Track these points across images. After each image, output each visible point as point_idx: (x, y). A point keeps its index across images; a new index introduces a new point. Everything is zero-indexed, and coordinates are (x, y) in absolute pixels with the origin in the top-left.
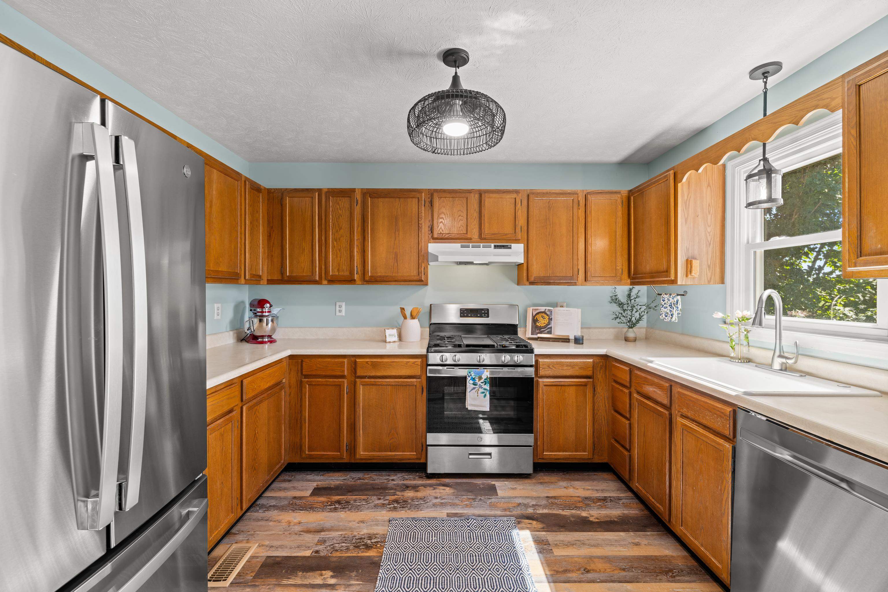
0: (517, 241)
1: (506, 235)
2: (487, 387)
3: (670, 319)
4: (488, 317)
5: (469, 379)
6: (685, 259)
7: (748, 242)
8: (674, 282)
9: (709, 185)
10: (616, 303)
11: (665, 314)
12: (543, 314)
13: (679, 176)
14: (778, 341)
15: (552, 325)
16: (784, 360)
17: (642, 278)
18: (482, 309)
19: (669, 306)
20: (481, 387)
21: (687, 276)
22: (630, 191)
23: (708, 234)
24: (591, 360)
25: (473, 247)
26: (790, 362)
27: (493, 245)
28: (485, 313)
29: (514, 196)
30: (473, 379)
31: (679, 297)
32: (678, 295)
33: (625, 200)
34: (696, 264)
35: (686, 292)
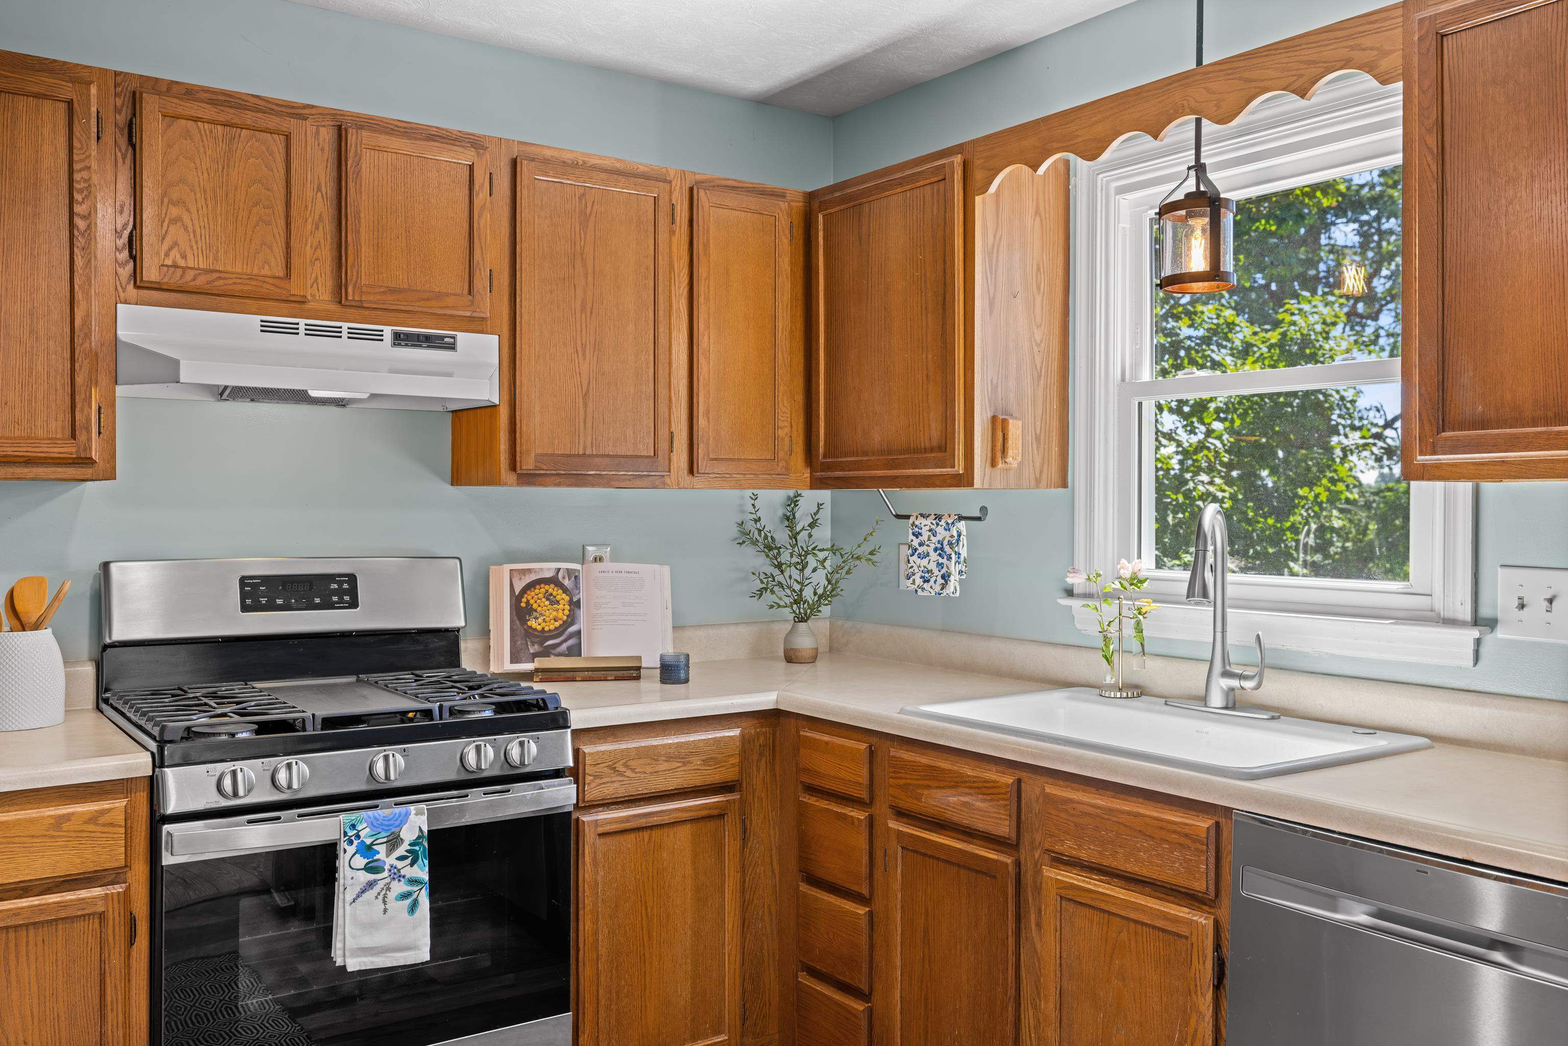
0: (476, 325)
1: (440, 296)
2: (422, 872)
3: (938, 588)
4: (354, 604)
5: (351, 850)
6: (990, 415)
7: (1123, 379)
8: (965, 480)
9: (1037, 212)
10: (755, 543)
11: (920, 574)
12: (551, 588)
13: (978, 175)
14: (1219, 635)
15: (582, 624)
16: (1235, 683)
17: (857, 466)
18: (331, 578)
19: (936, 550)
20: (396, 875)
21: (993, 464)
22: (810, 197)
23: (1036, 349)
24: (735, 732)
25: (311, 332)
26: (1248, 684)
27: (388, 331)
28: (340, 592)
29: (466, 157)
30: (367, 850)
31: (962, 525)
32: (961, 518)
33: (798, 220)
34: (1015, 429)
35: (984, 509)
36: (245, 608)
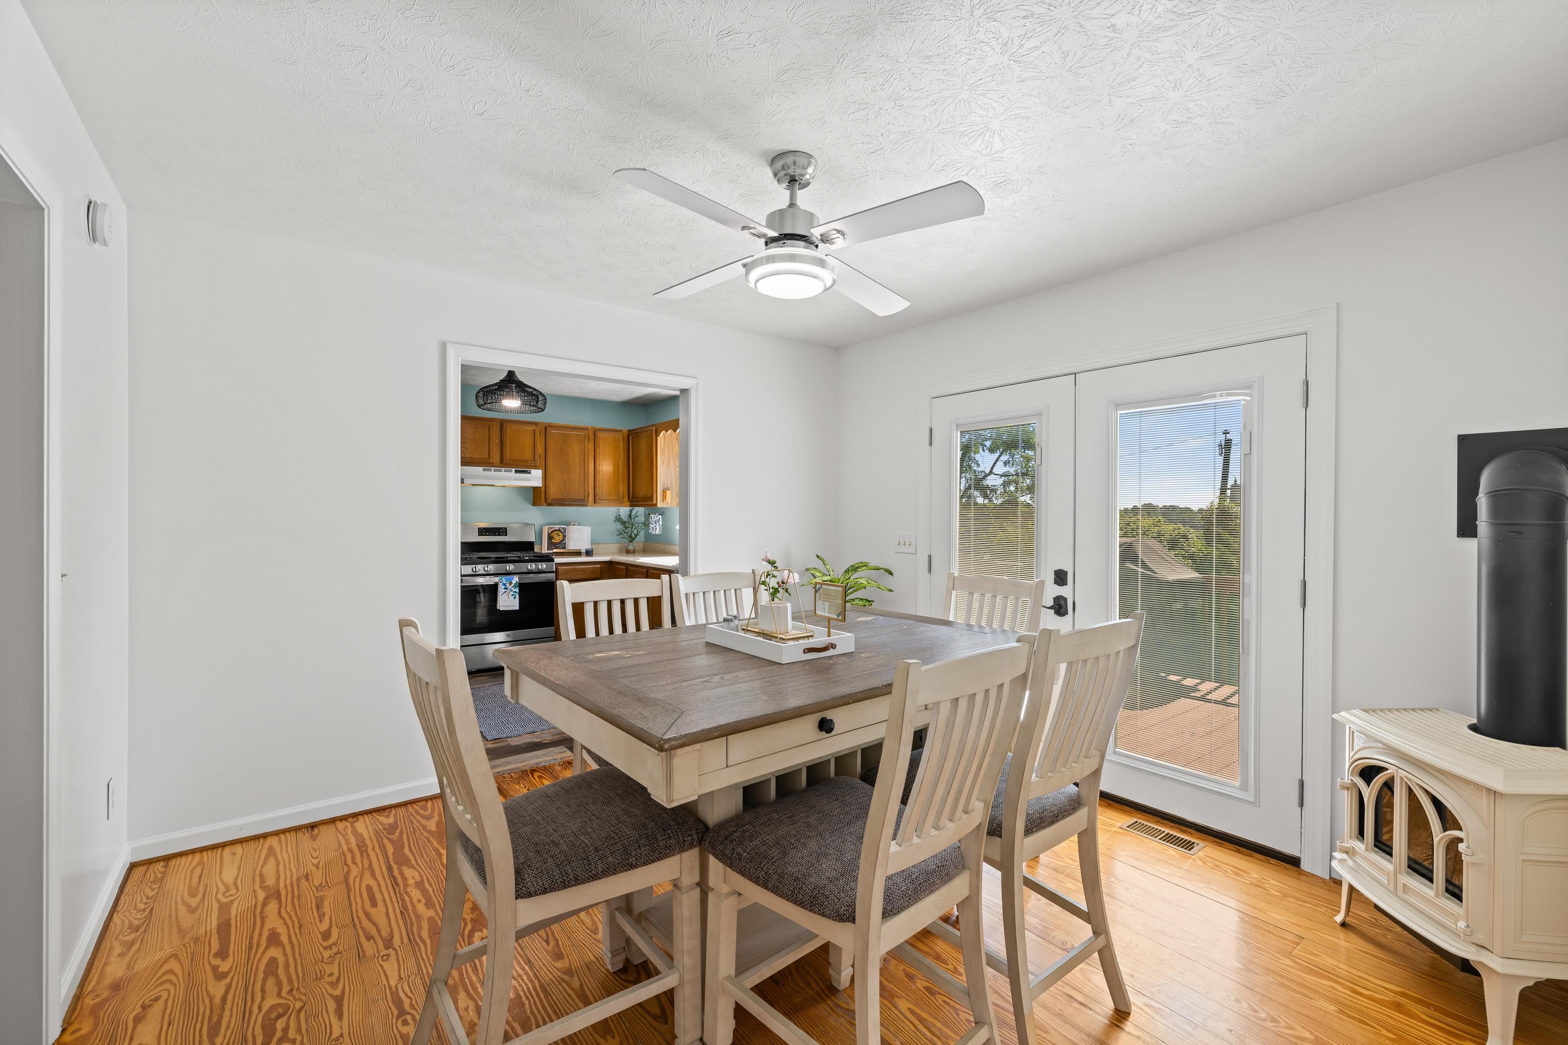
0: (536, 467)
1: (527, 461)
2: (517, 590)
3: (655, 532)
4: (506, 535)
5: (501, 584)
6: (662, 489)
8: (656, 505)
9: (677, 439)
10: (619, 521)
11: (652, 528)
12: (558, 532)
13: (658, 432)
15: (566, 541)
17: (637, 501)
18: (501, 528)
19: (655, 522)
20: (511, 590)
21: (663, 501)
22: (630, 431)
23: (677, 473)
24: (599, 566)
25: (495, 471)
27: (513, 470)
28: (503, 532)
29: (533, 427)
30: (505, 585)
31: (660, 516)
32: (659, 514)
33: (626, 437)
34: (668, 493)
35: (663, 512)
36: (479, 535)
